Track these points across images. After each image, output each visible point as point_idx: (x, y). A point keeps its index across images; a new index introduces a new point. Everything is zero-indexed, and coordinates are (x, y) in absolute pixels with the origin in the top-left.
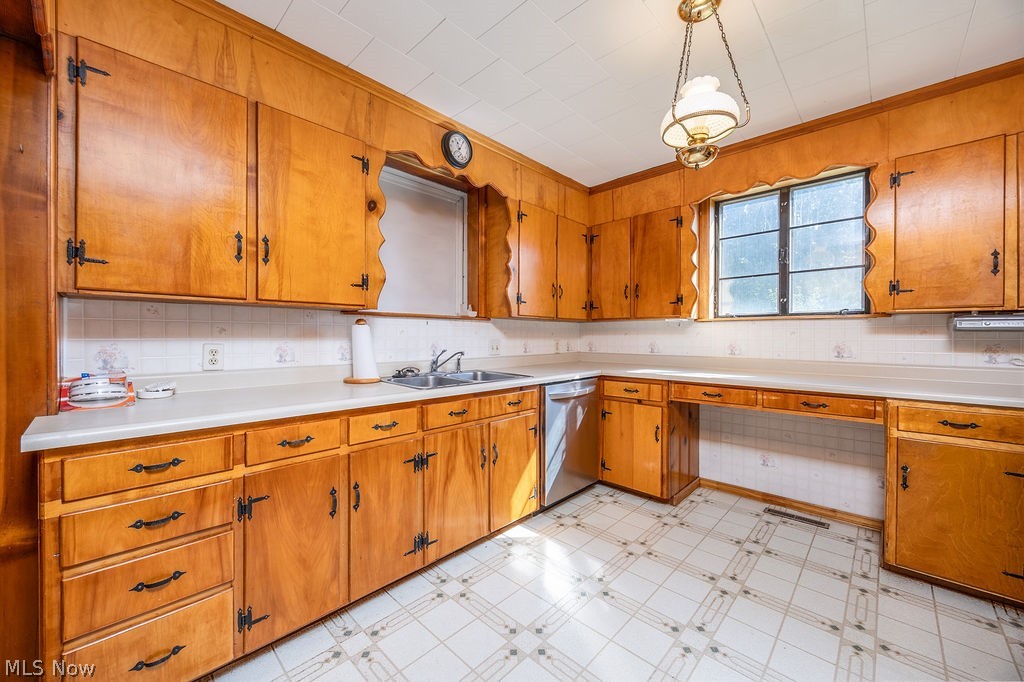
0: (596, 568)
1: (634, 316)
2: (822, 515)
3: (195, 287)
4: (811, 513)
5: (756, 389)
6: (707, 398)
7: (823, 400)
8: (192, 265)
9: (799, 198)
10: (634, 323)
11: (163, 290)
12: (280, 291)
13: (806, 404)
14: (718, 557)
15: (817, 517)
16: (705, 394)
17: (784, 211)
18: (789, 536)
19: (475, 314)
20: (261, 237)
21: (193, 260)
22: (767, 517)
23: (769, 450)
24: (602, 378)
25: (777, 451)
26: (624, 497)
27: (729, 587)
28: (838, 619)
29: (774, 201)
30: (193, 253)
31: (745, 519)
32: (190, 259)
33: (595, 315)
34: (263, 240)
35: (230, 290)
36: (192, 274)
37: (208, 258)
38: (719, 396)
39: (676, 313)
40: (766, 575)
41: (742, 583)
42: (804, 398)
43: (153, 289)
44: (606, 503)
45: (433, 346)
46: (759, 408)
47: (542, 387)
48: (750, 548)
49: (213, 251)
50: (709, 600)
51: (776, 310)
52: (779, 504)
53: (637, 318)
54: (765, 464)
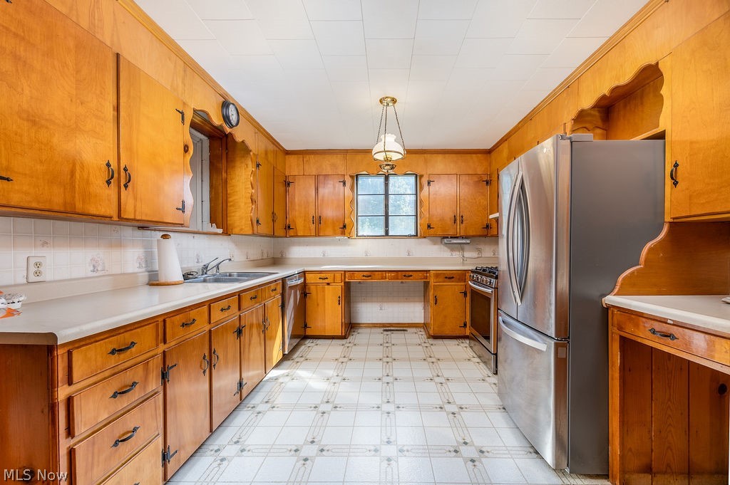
0: (331, 373)
1: (317, 235)
2: (403, 327)
3: (79, 206)
4: (400, 327)
5: (386, 271)
6: (364, 278)
7: (411, 273)
8: (77, 186)
9: (392, 180)
10: (317, 239)
11: (56, 208)
12: (135, 211)
13: (405, 276)
14: (378, 352)
15: (401, 327)
16: (364, 276)
17: (387, 185)
18: (396, 337)
19: (220, 231)
20: (122, 166)
21: (77, 183)
22: (385, 333)
23: (382, 302)
24: (304, 272)
25: (386, 302)
26: (319, 341)
27: (388, 360)
28: (424, 357)
29: (382, 179)
30: (78, 176)
31: (378, 336)
32: (75, 182)
33: (291, 232)
34: (124, 169)
35: (103, 210)
36: (77, 195)
37: (88, 182)
38: (370, 276)
39: (343, 234)
40: (396, 352)
41: (391, 357)
42: (404, 274)
43: (47, 207)
44: (313, 347)
45: (197, 255)
46: (387, 280)
47: (284, 280)
48: (386, 345)
49: (91, 175)
50: (384, 367)
51: (383, 234)
52: (388, 327)
53: (319, 236)
54: (381, 309)
